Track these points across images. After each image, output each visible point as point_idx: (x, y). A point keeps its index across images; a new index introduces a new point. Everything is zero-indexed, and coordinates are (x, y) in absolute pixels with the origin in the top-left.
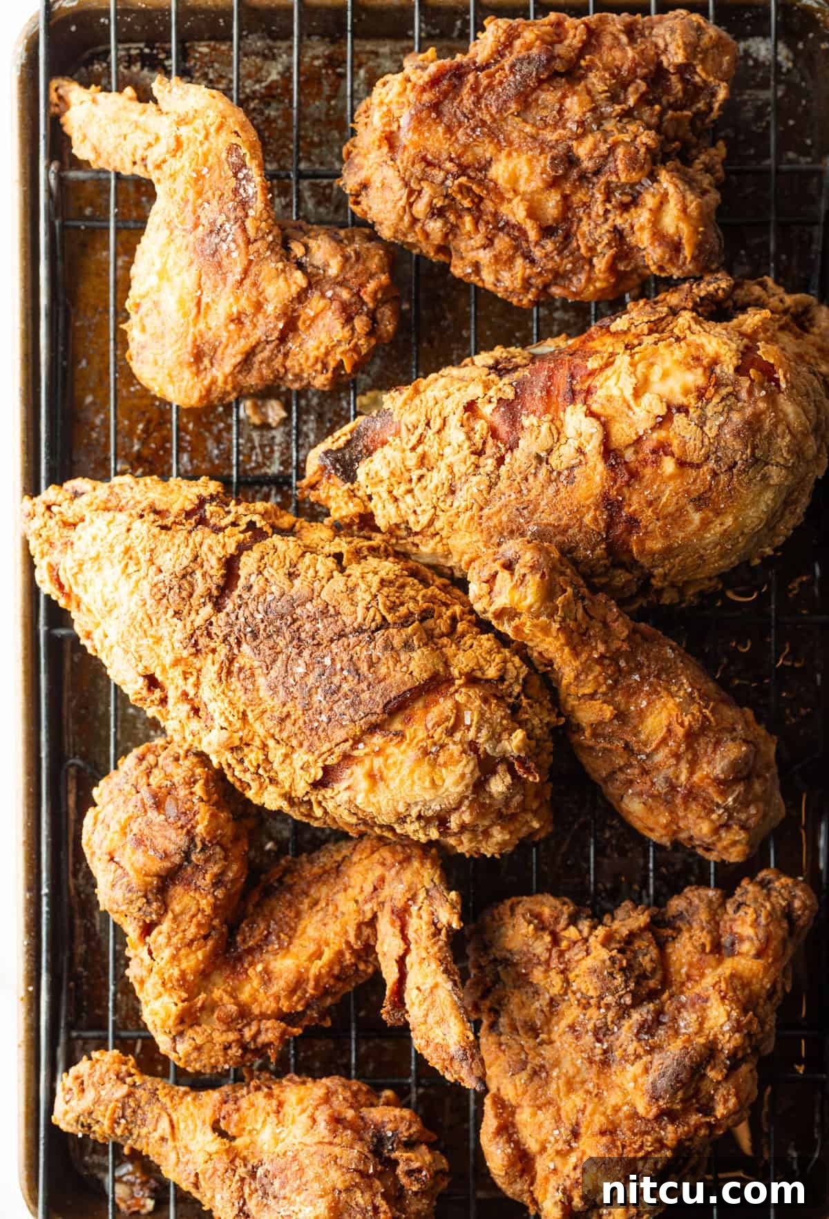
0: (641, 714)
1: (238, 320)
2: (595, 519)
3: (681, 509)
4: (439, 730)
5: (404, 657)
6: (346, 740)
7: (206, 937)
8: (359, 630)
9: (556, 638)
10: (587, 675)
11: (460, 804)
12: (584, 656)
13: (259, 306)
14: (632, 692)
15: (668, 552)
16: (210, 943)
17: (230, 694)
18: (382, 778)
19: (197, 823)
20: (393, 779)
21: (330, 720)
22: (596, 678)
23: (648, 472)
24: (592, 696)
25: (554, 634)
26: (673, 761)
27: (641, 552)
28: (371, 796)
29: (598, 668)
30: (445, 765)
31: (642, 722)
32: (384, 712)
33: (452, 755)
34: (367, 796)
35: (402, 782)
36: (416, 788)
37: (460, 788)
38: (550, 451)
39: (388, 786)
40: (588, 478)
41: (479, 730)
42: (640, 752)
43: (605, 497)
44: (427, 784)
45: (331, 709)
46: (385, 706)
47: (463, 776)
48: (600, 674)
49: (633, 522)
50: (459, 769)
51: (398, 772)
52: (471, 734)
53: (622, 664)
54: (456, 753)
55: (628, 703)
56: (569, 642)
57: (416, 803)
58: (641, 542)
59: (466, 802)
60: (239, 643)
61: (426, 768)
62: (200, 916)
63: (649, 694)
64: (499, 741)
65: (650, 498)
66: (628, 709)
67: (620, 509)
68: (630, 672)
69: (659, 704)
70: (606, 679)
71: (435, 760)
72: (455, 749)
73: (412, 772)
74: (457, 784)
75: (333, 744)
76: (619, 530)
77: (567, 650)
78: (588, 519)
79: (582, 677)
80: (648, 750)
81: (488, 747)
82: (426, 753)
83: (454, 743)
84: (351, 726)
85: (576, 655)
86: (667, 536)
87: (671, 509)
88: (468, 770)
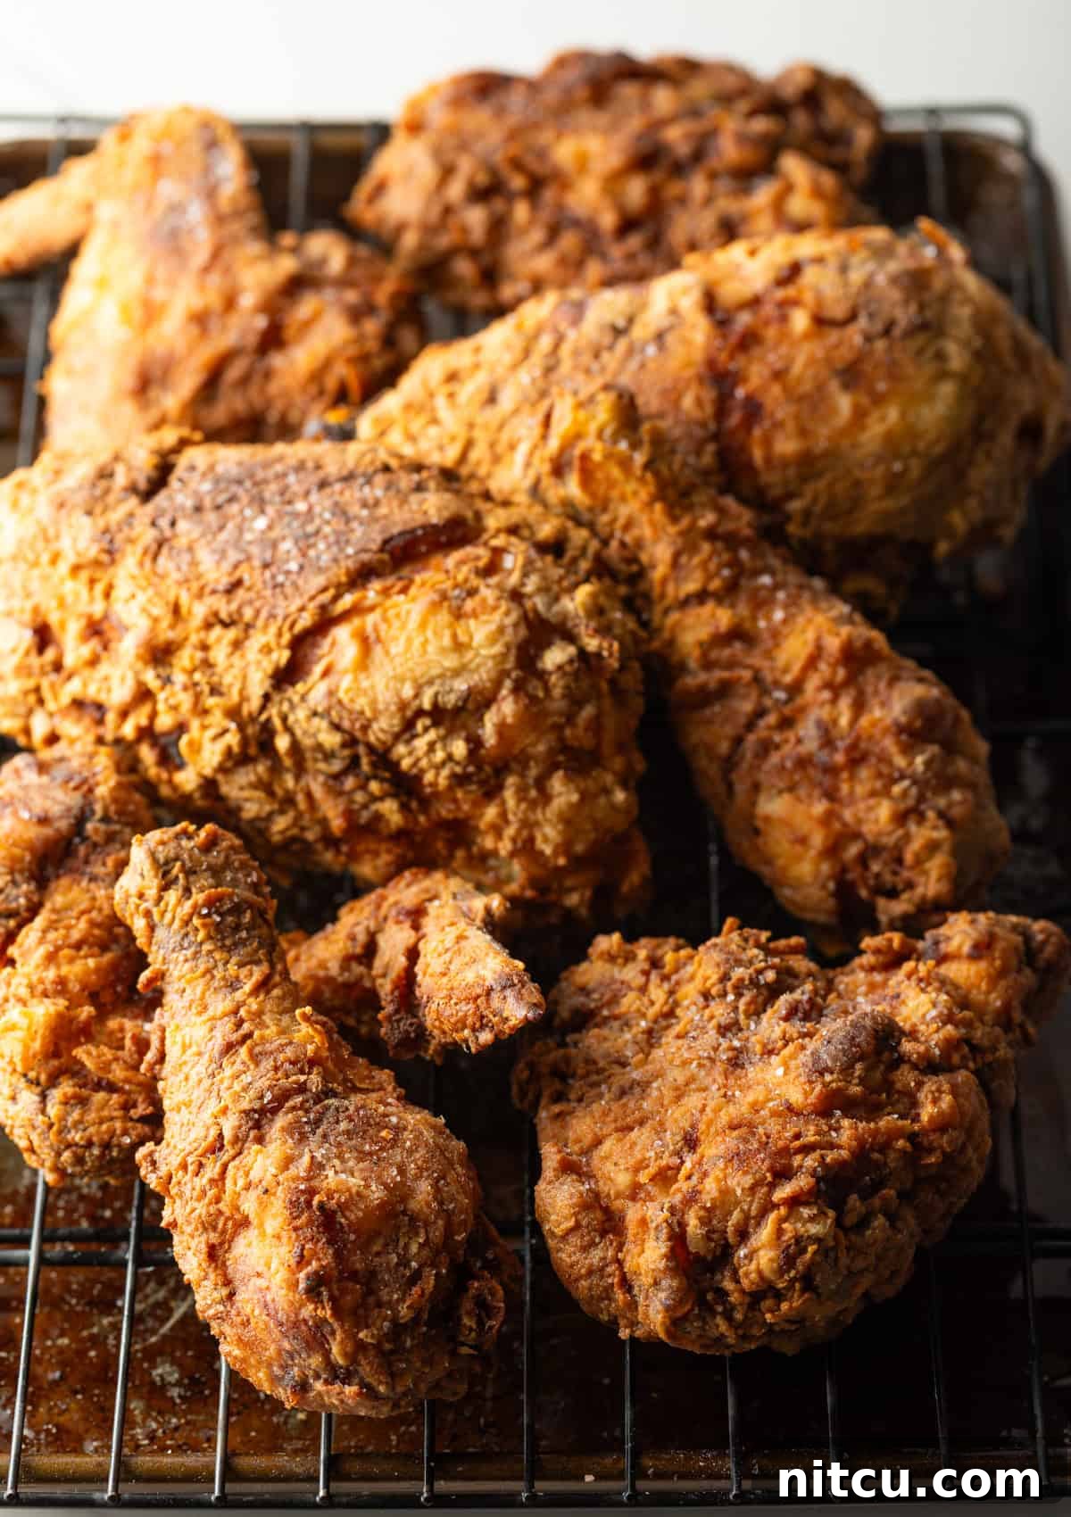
0: (776, 635)
1: (200, 320)
2: (699, 402)
3: (820, 388)
4: (465, 569)
5: (414, 499)
6: (324, 590)
7: (104, 948)
8: (348, 478)
9: (642, 480)
10: (690, 558)
11: (498, 684)
12: (685, 522)
13: (230, 303)
14: (761, 603)
15: (808, 464)
16: (108, 957)
17: (156, 580)
18: (379, 640)
19: (97, 784)
20: (395, 639)
21: (302, 568)
22: (704, 564)
23: (771, 333)
24: (701, 597)
25: (638, 472)
26: (826, 695)
27: (768, 460)
28: (362, 676)
29: (706, 547)
30: (475, 615)
31: (777, 645)
32: (382, 550)
33: (484, 600)
34: (356, 680)
35: (409, 640)
36: (430, 649)
37: (498, 648)
38: (631, 320)
39: (387, 653)
40: (686, 342)
41: (525, 575)
42: (777, 684)
43: (711, 363)
44: (447, 641)
45: (304, 555)
46: (386, 542)
47: (501, 630)
48: (710, 558)
49: (753, 409)
50: (497, 617)
51: (403, 626)
52: (514, 579)
53: (744, 554)
54: (491, 601)
55: (754, 619)
56: (660, 495)
57: (430, 682)
58: (767, 442)
59: (508, 684)
60: (173, 524)
61: (444, 617)
62: (94, 914)
63: (786, 607)
64: (557, 599)
65: (779, 365)
66: (755, 626)
67: (734, 385)
68: (757, 573)
69: (801, 620)
70: (721, 566)
71: (459, 608)
72: (487, 593)
73: (423, 625)
74: (492, 640)
75: (306, 597)
76: (734, 419)
77: (658, 507)
78: (688, 402)
79: (684, 559)
80: (788, 679)
81: (539, 602)
82: (444, 597)
83: (488, 586)
84: (335, 569)
85: (674, 519)
86: (803, 432)
87: (807, 387)
88: (509, 621)
